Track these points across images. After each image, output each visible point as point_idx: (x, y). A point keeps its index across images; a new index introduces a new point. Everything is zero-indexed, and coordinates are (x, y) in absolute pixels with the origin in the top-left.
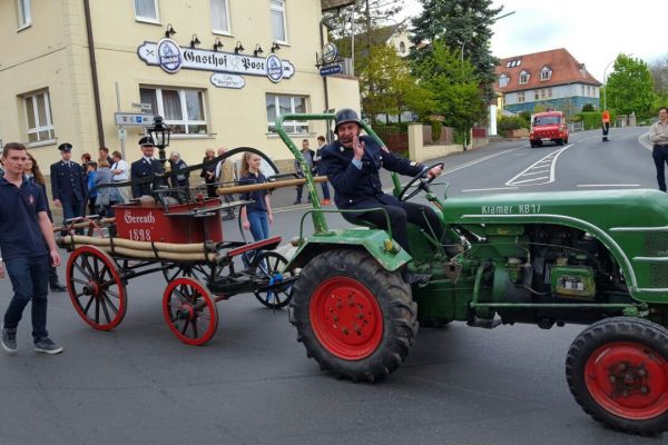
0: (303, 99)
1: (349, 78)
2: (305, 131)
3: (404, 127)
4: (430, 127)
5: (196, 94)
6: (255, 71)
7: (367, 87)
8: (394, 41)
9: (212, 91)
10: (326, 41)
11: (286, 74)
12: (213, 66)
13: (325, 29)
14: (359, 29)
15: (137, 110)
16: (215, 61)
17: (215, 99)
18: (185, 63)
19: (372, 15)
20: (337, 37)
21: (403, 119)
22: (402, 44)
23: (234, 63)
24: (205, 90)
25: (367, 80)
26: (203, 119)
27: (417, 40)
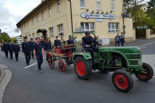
0: (117, 24)
1: (130, 18)
2: (118, 31)
3: (145, 30)
4: (152, 30)
5: (92, 24)
6: (106, 18)
7: (135, 20)
8: (142, 8)
9: (96, 23)
10: (124, 9)
11: (114, 18)
12: (96, 17)
13: (124, 6)
14: (133, 6)
15: (80, 28)
16: (97, 16)
17: (97, 25)
18: (90, 17)
19: (136, 2)
20: (127, 8)
21: (145, 28)
22: (145, 9)
23: (101, 16)
24: (94, 23)
25: (135, 18)
26: (93, 29)
27: (149, 8)
